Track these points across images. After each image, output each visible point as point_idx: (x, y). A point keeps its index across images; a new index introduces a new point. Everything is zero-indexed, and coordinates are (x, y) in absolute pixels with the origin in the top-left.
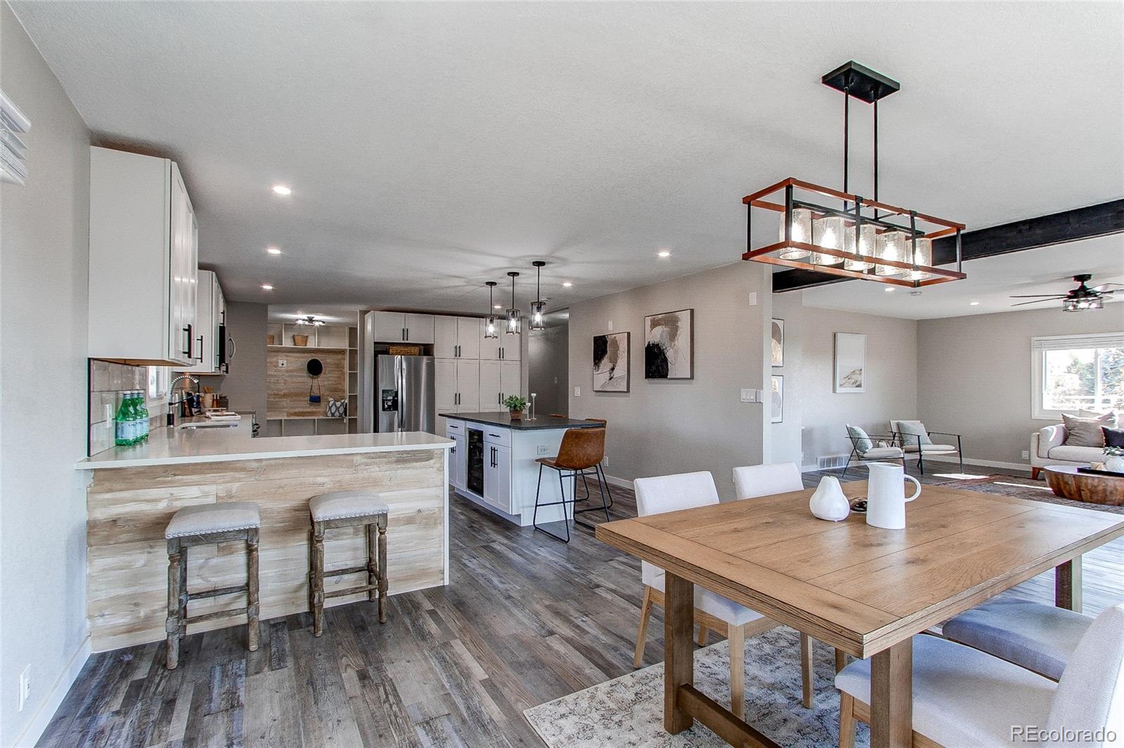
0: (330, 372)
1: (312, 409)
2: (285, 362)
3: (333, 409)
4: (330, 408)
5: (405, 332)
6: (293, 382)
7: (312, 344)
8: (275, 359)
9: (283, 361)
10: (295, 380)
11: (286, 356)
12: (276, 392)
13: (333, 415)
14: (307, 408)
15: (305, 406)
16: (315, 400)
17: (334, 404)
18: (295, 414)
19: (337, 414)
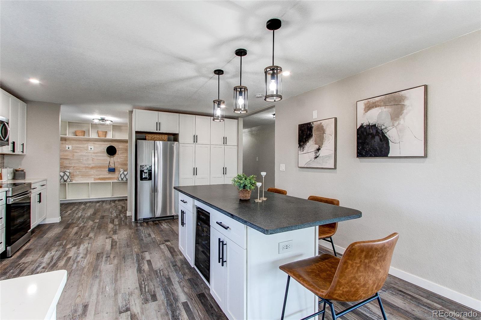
0: (121, 153)
1: (110, 176)
2: (92, 147)
3: (123, 176)
4: (121, 175)
5: (158, 124)
6: (97, 160)
7: (110, 136)
8: (86, 146)
9: (91, 146)
10: (99, 158)
11: (94, 144)
12: (87, 165)
13: (122, 179)
14: (107, 175)
15: (105, 174)
16: (112, 170)
17: (123, 173)
18: (100, 179)
19: (125, 179)
